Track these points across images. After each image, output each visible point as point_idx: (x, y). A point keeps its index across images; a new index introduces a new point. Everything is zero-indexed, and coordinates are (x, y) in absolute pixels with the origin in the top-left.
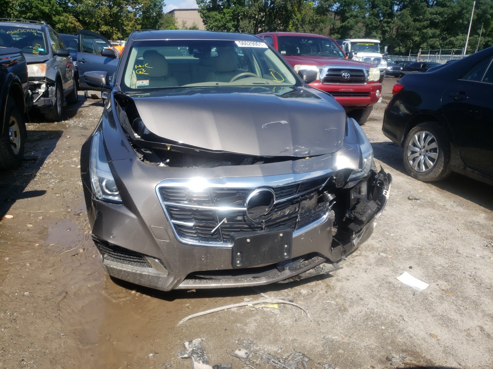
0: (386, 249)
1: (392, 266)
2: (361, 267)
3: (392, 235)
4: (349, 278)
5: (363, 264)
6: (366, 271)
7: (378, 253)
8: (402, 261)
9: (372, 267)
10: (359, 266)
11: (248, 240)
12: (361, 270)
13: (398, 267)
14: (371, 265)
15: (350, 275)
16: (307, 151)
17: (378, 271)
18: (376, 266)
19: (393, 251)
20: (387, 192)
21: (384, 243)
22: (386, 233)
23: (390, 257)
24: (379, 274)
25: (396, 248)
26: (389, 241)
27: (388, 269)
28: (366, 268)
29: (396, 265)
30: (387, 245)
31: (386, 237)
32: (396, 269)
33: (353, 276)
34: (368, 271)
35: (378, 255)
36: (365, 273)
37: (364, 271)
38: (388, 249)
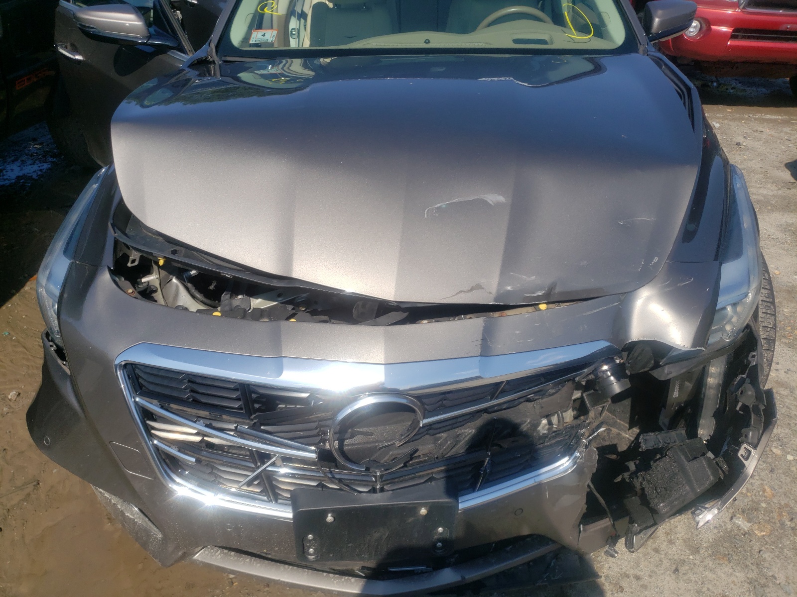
0: (758, 503)
1: (754, 567)
2: (670, 551)
3: (790, 457)
4: (624, 584)
5: (678, 543)
6: (677, 570)
7: (731, 511)
8: (789, 554)
9: (698, 557)
10: (664, 546)
11: (330, 518)
12: (666, 563)
13: (771, 574)
14: (696, 550)
15: (632, 572)
16: (541, 290)
17: (711, 576)
18: (710, 556)
19: (775, 515)
20: (753, 452)
21: (758, 483)
22: (774, 450)
23: (759, 534)
24: (710, 587)
25: (787, 505)
26: (774, 476)
27: (740, 575)
28: (682, 557)
29: (766, 565)
30: (764, 491)
31: (770, 460)
32: (763, 581)
33: (638, 578)
34: (683, 569)
35: (727, 520)
36: (674, 576)
37: (674, 567)
38: (764, 505)
